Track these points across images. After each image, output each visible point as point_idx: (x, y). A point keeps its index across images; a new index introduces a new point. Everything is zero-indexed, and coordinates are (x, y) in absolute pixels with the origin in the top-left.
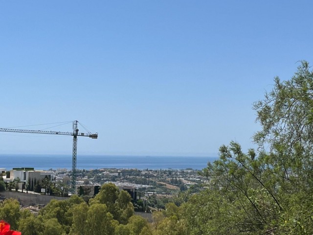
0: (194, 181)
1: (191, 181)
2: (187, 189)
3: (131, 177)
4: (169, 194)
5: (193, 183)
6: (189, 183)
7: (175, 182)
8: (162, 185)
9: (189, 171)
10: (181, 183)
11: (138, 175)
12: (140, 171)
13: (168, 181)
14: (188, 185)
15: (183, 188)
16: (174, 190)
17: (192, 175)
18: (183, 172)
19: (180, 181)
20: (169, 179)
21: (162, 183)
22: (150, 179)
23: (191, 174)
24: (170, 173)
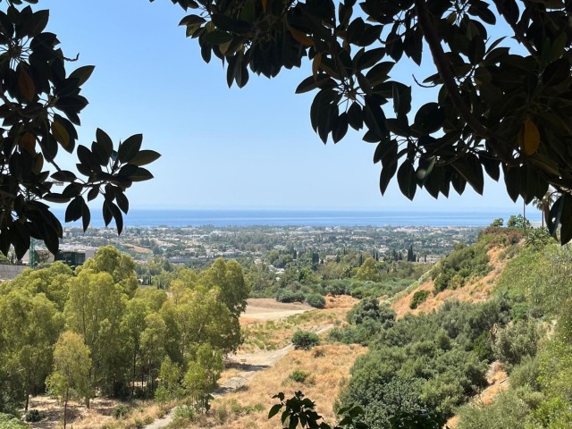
0: (171, 242)
1: (168, 241)
2: (162, 252)
3: (85, 238)
4: (140, 259)
5: (171, 245)
6: (165, 245)
7: (146, 244)
8: (128, 248)
9: (164, 229)
10: (154, 245)
11: (95, 235)
12: (97, 230)
13: (137, 243)
14: (164, 247)
15: (157, 251)
16: (145, 254)
17: (168, 235)
18: (156, 230)
19: (153, 241)
20: (138, 240)
21: (129, 245)
22: (112, 240)
23: (166, 232)
24: (138, 231)
